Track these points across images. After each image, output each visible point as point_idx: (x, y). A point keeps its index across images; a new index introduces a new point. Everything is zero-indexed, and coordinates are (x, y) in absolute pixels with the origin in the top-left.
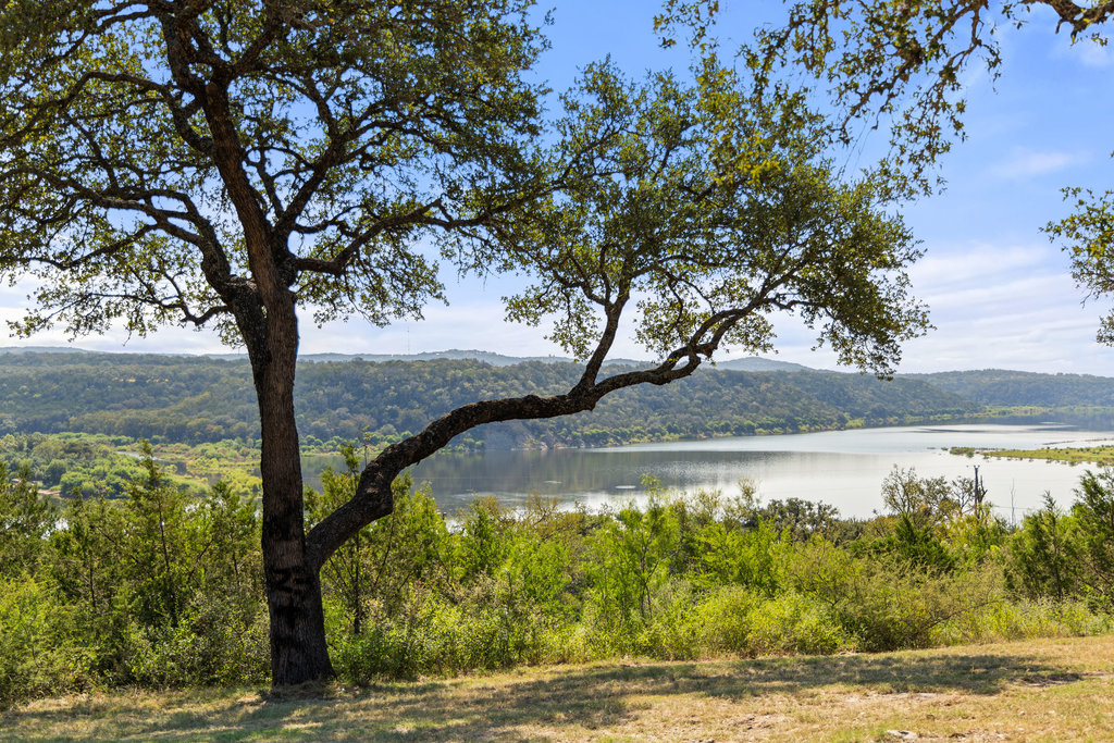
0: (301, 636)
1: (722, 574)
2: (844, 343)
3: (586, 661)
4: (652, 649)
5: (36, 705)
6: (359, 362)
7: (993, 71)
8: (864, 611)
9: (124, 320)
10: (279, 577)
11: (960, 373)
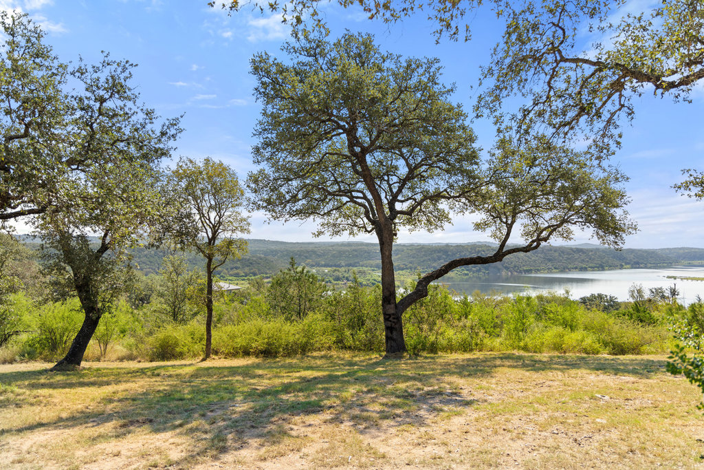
0: (395, 337)
1: (555, 322)
2: (602, 237)
3: (500, 351)
4: (525, 348)
5: (315, 354)
6: (447, 245)
7: (630, 117)
8: (611, 339)
9: (348, 232)
10: (387, 317)
11: (670, 249)
